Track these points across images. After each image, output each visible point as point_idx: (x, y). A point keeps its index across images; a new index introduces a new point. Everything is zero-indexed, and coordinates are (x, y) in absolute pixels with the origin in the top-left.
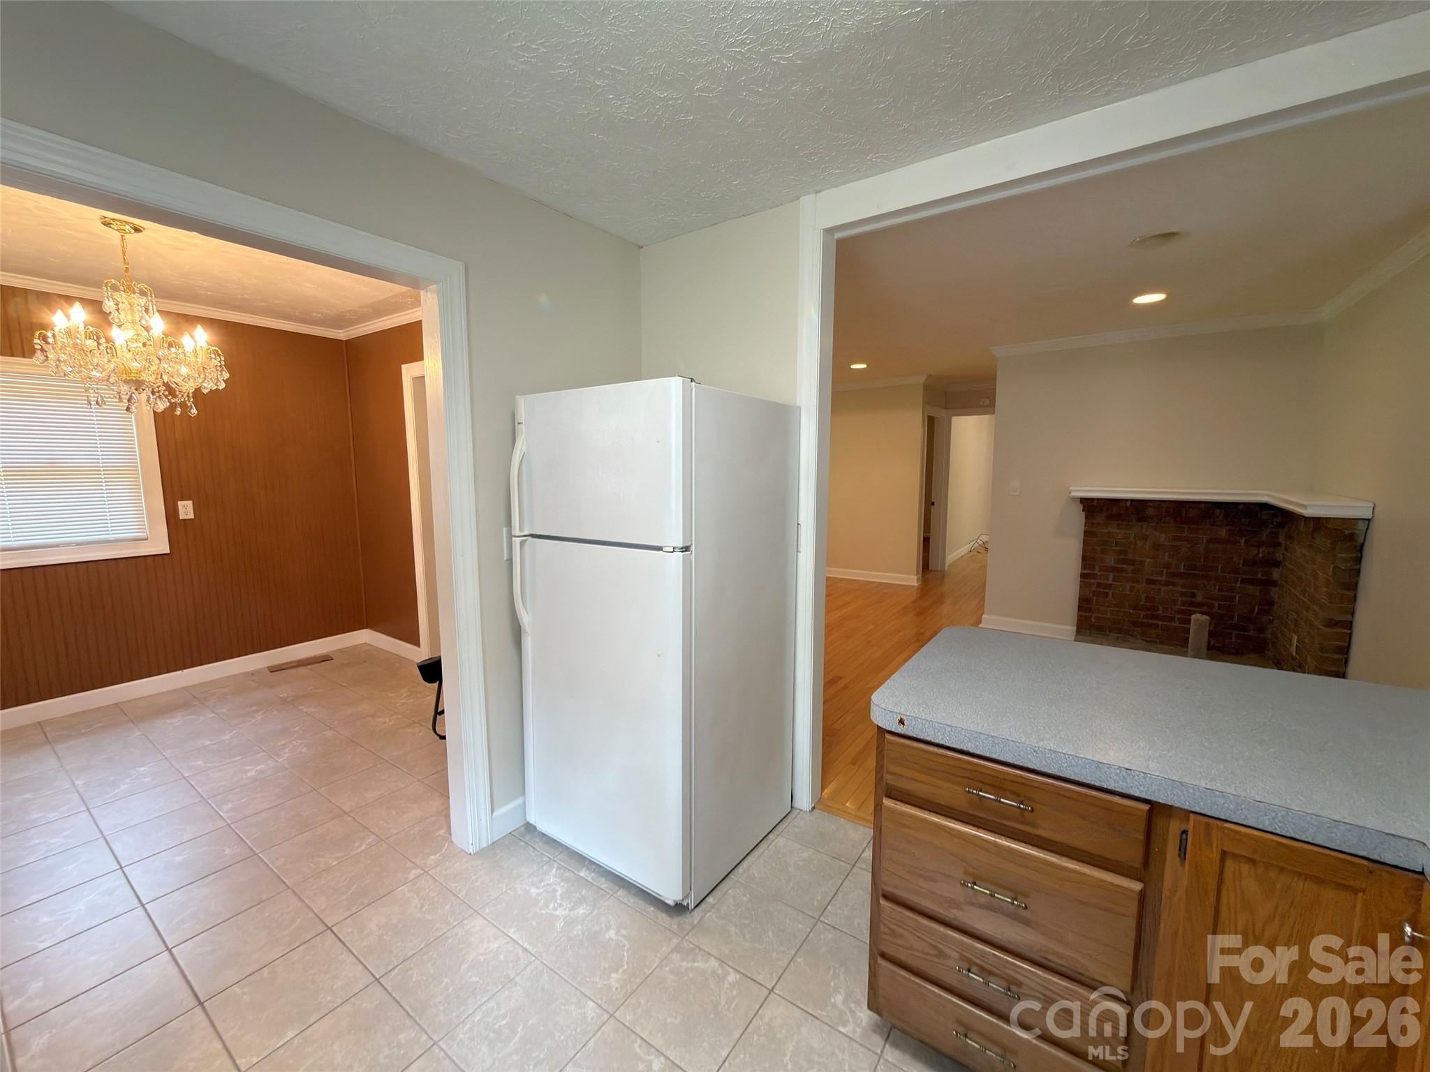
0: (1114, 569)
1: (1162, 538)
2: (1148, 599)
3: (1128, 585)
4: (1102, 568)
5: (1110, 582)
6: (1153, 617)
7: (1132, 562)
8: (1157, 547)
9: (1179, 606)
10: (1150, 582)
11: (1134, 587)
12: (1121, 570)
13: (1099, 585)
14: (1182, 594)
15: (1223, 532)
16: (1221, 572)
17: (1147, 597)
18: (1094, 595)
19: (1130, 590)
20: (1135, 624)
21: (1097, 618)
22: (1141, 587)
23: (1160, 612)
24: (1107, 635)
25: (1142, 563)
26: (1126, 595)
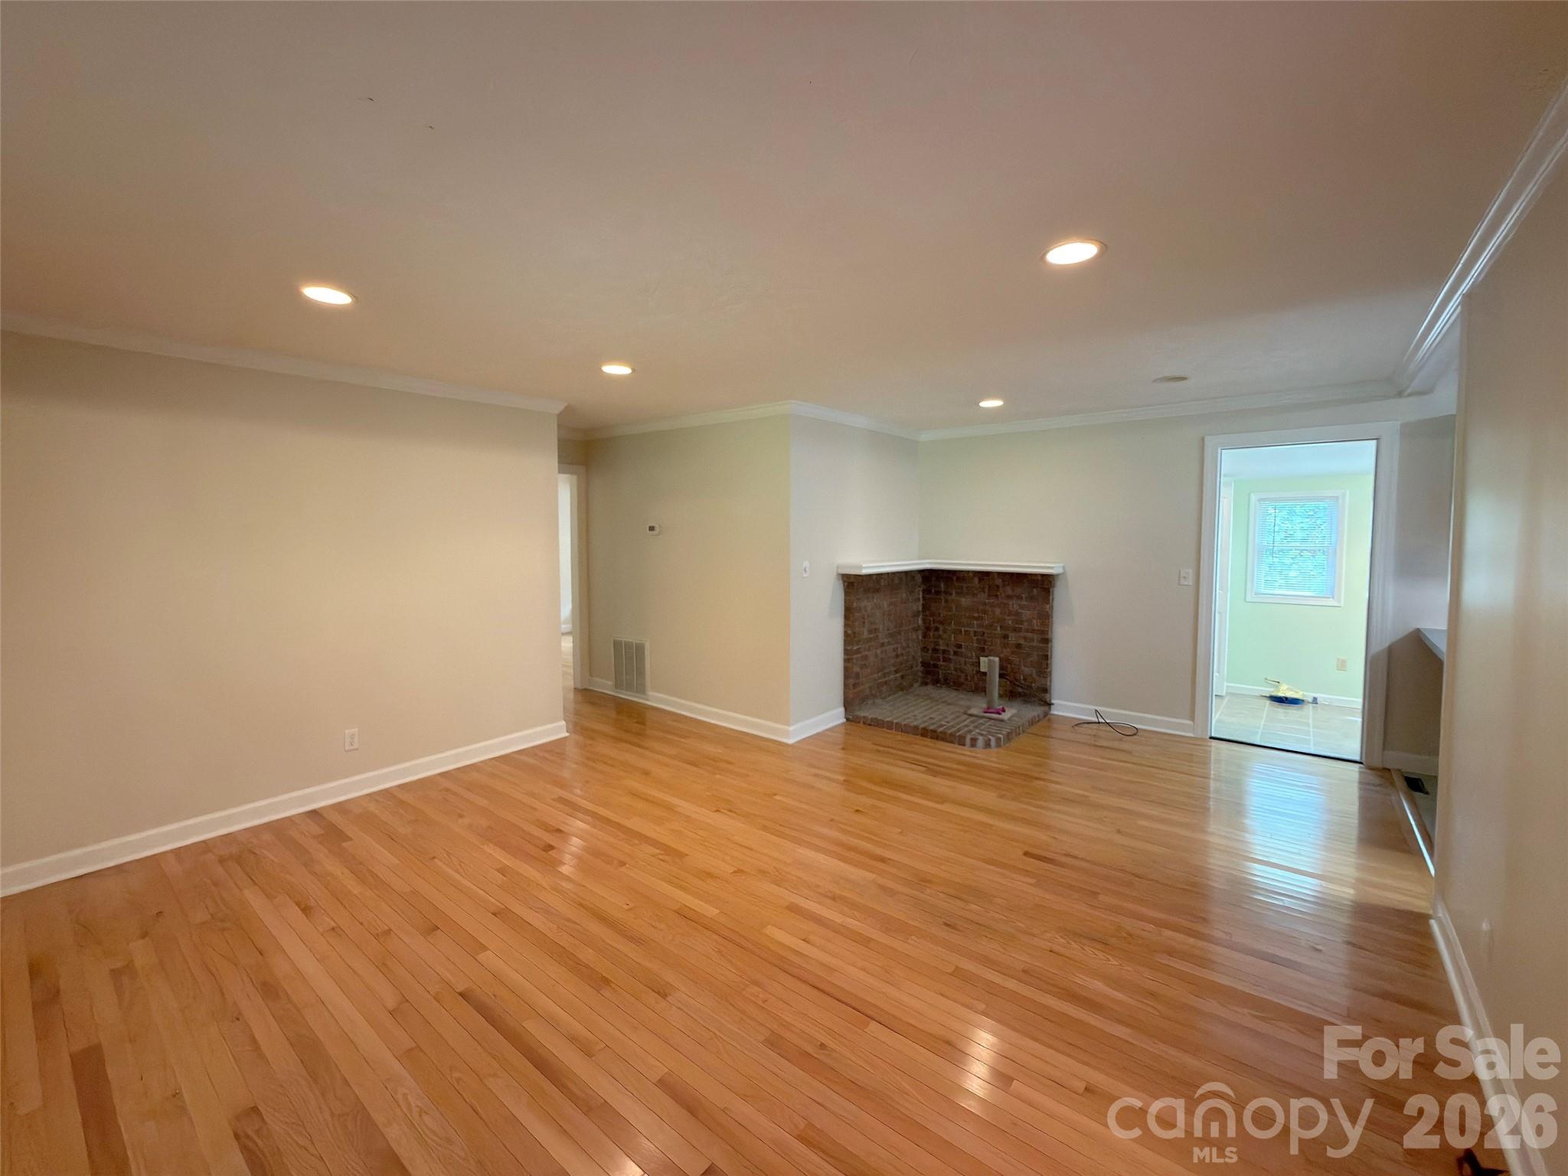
2: (882, 661)
6: (884, 675)
8: (884, 613)
9: (892, 661)
14: (893, 650)
15: (905, 596)
16: (905, 627)
21: (860, 692)
22: (879, 651)
23: (885, 671)
25: (879, 629)
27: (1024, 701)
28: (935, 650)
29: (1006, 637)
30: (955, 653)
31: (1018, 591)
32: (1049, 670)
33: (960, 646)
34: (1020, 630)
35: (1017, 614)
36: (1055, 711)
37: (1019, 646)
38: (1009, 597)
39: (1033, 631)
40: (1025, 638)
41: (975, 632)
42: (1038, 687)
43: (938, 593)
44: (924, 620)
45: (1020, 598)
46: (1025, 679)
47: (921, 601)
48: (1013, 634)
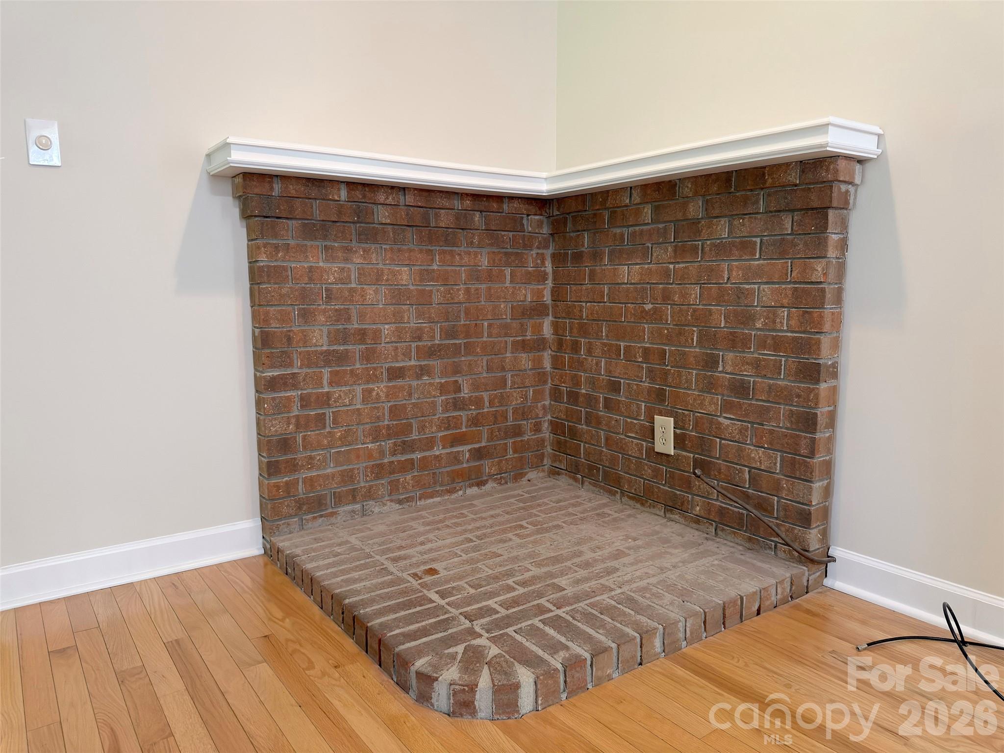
0: (328, 358)
1: (405, 276)
2: (395, 412)
3: (358, 389)
4: (309, 360)
5: (326, 390)
6: (408, 447)
7: (362, 334)
8: (399, 296)
9: (440, 414)
10: (395, 374)
11: (370, 391)
12: (343, 358)
13: (305, 402)
14: (443, 389)
15: (484, 262)
16: (488, 336)
17: (392, 410)
18: (298, 426)
19: (364, 400)
20: (379, 471)
21: (310, 482)
22: (380, 388)
23: (415, 436)
24: (332, 514)
25: (377, 334)
26: (358, 410)
27: (750, 539)
28: (574, 397)
29: (711, 362)
30: (609, 405)
31: (745, 227)
32: (819, 458)
33: (615, 387)
34: (745, 342)
35: (740, 294)
36: (837, 582)
37: (741, 389)
38: (722, 249)
39: (778, 345)
40: (757, 365)
41: (646, 351)
42: (786, 508)
43: (578, 257)
44: (555, 326)
45: (746, 246)
46: (753, 480)
47: (550, 283)
48: (730, 356)
